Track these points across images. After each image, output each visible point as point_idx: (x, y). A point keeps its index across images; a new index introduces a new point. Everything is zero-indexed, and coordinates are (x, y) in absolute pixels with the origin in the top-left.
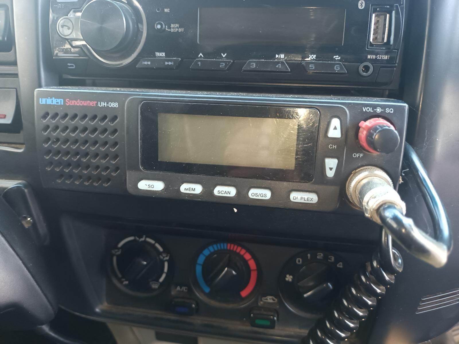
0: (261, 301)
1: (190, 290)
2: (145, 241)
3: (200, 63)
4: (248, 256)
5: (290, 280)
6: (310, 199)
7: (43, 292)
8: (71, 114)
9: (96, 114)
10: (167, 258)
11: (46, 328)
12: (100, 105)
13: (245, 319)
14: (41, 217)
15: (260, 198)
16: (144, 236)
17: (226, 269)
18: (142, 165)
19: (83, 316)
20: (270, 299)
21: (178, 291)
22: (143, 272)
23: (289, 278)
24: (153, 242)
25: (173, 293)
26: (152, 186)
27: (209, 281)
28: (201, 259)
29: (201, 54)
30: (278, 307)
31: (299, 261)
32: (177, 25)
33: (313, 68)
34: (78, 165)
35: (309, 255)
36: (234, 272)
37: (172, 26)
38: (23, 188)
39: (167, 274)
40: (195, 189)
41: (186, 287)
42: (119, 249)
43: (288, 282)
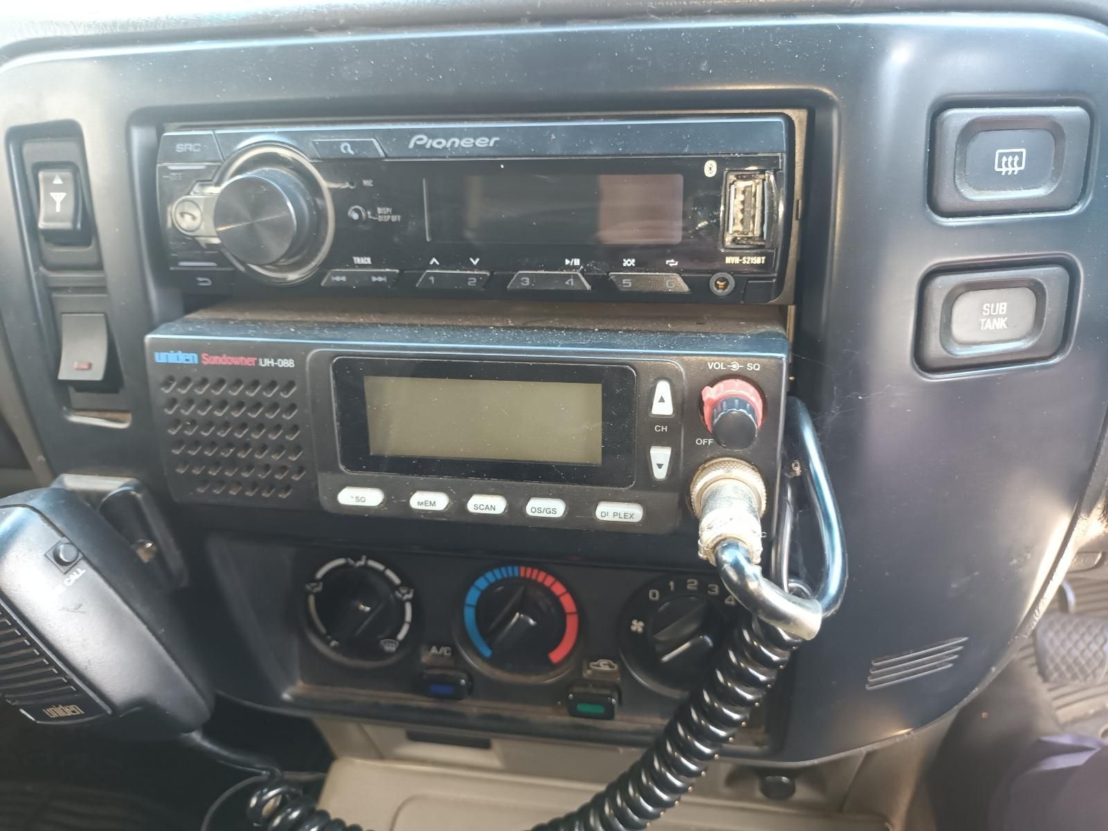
0: (589, 668)
1: (455, 652)
2: (366, 567)
3: (432, 278)
4: (558, 589)
5: (640, 630)
6: (629, 516)
7: (187, 675)
8: (213, 378)
9: (257, 378)
10: (410, 596)
11: (196, 736)
12: (263, 363)
13: (559, 702)
14: (171, 541)
15: (545, 515)
16: (364, 557)
17: (517, 614)
18: (343, 463)
19: (260, 707)
20: (605, 665)
21: (434, 655)
22: (366, 623)
23: (637, 626)
24: (380, 567)
25: (425, 659)
26: (363, 500)
27: (488, 635)
28: (473, 597)
29: (434, 260)
30: (619, 679)
31: (654, 595)
32: (388, 210)
33: (628, 284)
34: (233, 462)
35: (672, 584)
36: (532, 622)
37: (379, 210)
38: (133, 493)
39: (412, 624)
40: (434, 502)
41: (449, 648)
42: (317, 581)
43: (636, 633)
